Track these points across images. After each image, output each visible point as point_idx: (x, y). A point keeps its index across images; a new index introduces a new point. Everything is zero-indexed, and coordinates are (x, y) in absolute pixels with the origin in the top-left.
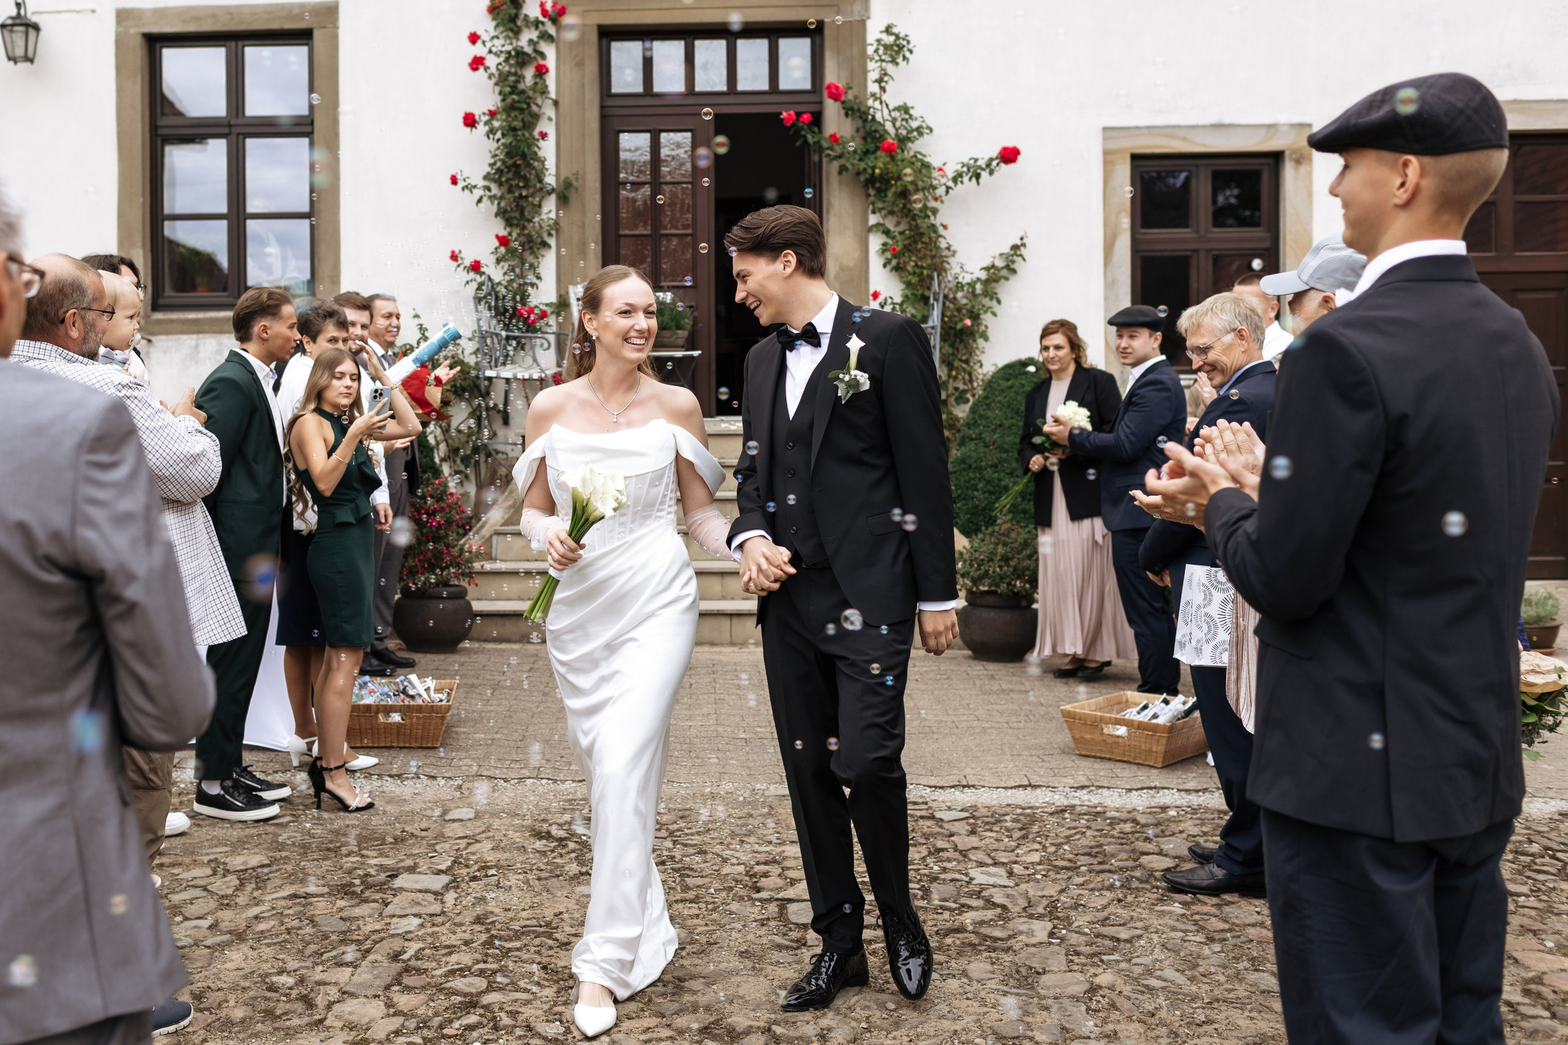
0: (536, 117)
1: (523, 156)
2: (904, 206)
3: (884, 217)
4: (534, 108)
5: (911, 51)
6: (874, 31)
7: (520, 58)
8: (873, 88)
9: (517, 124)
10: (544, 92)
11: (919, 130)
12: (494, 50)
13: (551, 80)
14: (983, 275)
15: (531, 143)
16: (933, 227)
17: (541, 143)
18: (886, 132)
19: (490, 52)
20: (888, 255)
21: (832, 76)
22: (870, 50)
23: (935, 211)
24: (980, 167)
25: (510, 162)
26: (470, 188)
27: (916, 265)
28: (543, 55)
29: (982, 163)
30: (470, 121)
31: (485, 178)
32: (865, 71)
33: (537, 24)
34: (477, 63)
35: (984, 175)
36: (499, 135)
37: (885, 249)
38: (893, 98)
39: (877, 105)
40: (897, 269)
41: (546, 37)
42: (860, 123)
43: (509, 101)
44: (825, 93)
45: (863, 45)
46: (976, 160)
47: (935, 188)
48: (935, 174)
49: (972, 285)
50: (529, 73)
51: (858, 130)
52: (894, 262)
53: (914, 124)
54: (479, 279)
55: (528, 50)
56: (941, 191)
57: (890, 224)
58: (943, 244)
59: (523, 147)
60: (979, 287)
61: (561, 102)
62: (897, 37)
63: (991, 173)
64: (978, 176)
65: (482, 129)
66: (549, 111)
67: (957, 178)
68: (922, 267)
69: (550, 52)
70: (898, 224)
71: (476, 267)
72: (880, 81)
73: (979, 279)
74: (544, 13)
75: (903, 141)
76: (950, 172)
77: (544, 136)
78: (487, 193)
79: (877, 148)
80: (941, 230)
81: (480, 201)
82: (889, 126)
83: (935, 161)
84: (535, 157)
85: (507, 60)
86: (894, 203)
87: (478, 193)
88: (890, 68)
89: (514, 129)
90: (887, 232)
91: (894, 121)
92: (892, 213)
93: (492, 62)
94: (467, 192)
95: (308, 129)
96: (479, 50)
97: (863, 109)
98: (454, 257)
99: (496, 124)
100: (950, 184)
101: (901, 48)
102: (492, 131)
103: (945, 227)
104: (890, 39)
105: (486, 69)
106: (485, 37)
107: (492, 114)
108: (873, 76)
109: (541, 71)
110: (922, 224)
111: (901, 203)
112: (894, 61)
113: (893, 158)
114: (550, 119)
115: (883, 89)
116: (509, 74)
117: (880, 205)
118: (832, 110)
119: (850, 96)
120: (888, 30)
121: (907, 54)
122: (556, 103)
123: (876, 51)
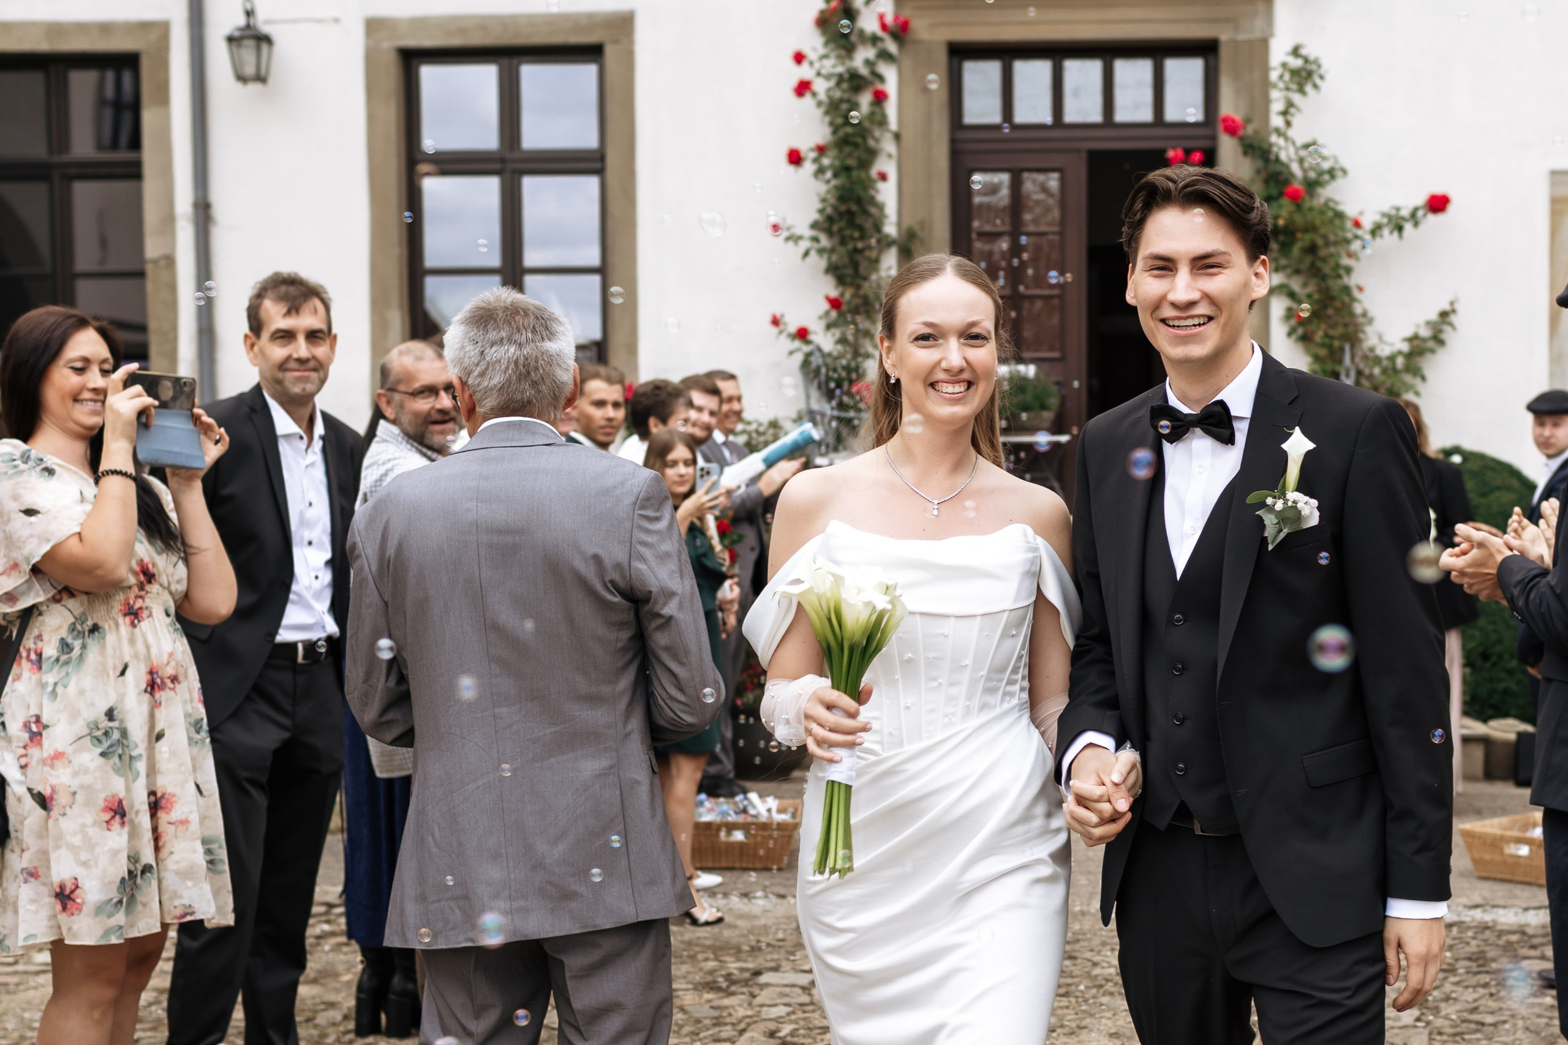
0: (872, 154)
1: (859, 201)
2: (1313, 264)
3: (1289, 276)
4: (871, 143)
5: (1322, 77)
6: (1279, 53)
7: (854, 82)
8: (1277, 121)
9: (851, 162)
10: (883, 122)
11: (1332, 173)
12: (824, 72)
13: (891, 109)
14: (1405, 347)
15: (868, 184)
16: (1347, 290)
17: (881, 185)
18: (1292, 174)
19: (819, 74)
20: (1293, 322)
21: (1228, 107)
22: (1274, 76)
23: (1348, 270)
24: (1403, 219)
25: (843, 208)
26: (794, 239)
27: (1326, 335)
28: (881, 78)
29: (1405, 213)
30: (795, 158)
31: (814, 226)
32: (1267, 101)
33: (874, 40)
34: (803, 88)
35: (1408, 227)
36: (829, 175)
37: (1290, 314)
38: (1300, 133)
39: (1281, 142)
40: (1305, 339)
41: (885, 55)
42: (1260, 163)
43: (841, 133)
44: (1220, 127)
45: (1265, 69)
46: (1398, 209)
47: (1348, 242)
48: (1349, 225)
49: (1392, 358)
50: (865, 100)
51: (1258, 172)
52: (1300, 331)
53: (1326, 165)
54: (807, 349)
55: (864, 71)
56: (1356, 246)
57: (1296, 285)
58: (1358, 309)
59: (860, 191)
60: (1400, 362)
61: (904, 135)
62: (1306, 60)
63: (1416, 224)
64: (1400, 229)
65: (809, 167)
66: (889, 146)
67: (1376, 231)
68: (1332, 338)
69: (890, 75)
70: (1305, 285)
71: (802, 334)
72: (1285, 113)
73: (1400, 353)
74: (884, 27)
75: (1312, 186)
76: (1367, 223)
77: (883, 177)
78: (816, 245)
79: (1281, 194)
80: (1356, 293)
81: (806, 254)
82: (1295, 168)
83: (1350, 209)
84: (872, 201)
85: (838, 84)
86: (1300, 261)
87: (804, 245)
88: (1296, 98)
89: (847, 169)
90: (1292, 295)
91: (1301, 161)
92: (1297, 272)
93: (821, 86)
94: (791, 244)
95: (597, 165)
96: (805, 72)
97: (1265, 146)
98: (776, 322)
99: (826, 161)
100: (1368, 237)
101: (1310, 74)
102: (821, 171)
103: (1360, 289)
104: (1297, 63)
105: (814, 94)
106: (812, 55)
107: (821, 150)
108: (1277, 106)
109: (880, 97)
110: (1334, 284)
111: (1308, 260)
112: (1301, 91)
113: (1299, 207)
114: (890, 156)
115: (1288, 124)
116: (841, 100)
117: (1283, 262)
118: (1227, 147)
119: (1250, 130)
120: (1296, 52)
121: (1318, 81)
122: (897, 137)
123: (1281, 77)
